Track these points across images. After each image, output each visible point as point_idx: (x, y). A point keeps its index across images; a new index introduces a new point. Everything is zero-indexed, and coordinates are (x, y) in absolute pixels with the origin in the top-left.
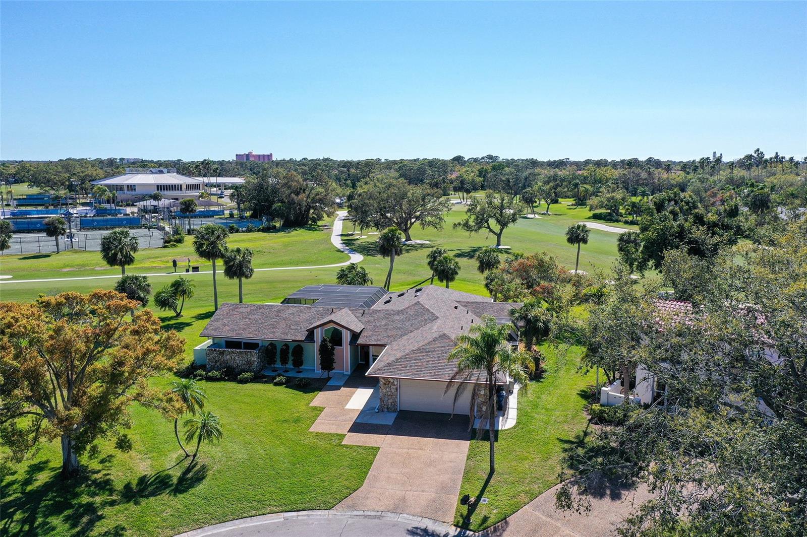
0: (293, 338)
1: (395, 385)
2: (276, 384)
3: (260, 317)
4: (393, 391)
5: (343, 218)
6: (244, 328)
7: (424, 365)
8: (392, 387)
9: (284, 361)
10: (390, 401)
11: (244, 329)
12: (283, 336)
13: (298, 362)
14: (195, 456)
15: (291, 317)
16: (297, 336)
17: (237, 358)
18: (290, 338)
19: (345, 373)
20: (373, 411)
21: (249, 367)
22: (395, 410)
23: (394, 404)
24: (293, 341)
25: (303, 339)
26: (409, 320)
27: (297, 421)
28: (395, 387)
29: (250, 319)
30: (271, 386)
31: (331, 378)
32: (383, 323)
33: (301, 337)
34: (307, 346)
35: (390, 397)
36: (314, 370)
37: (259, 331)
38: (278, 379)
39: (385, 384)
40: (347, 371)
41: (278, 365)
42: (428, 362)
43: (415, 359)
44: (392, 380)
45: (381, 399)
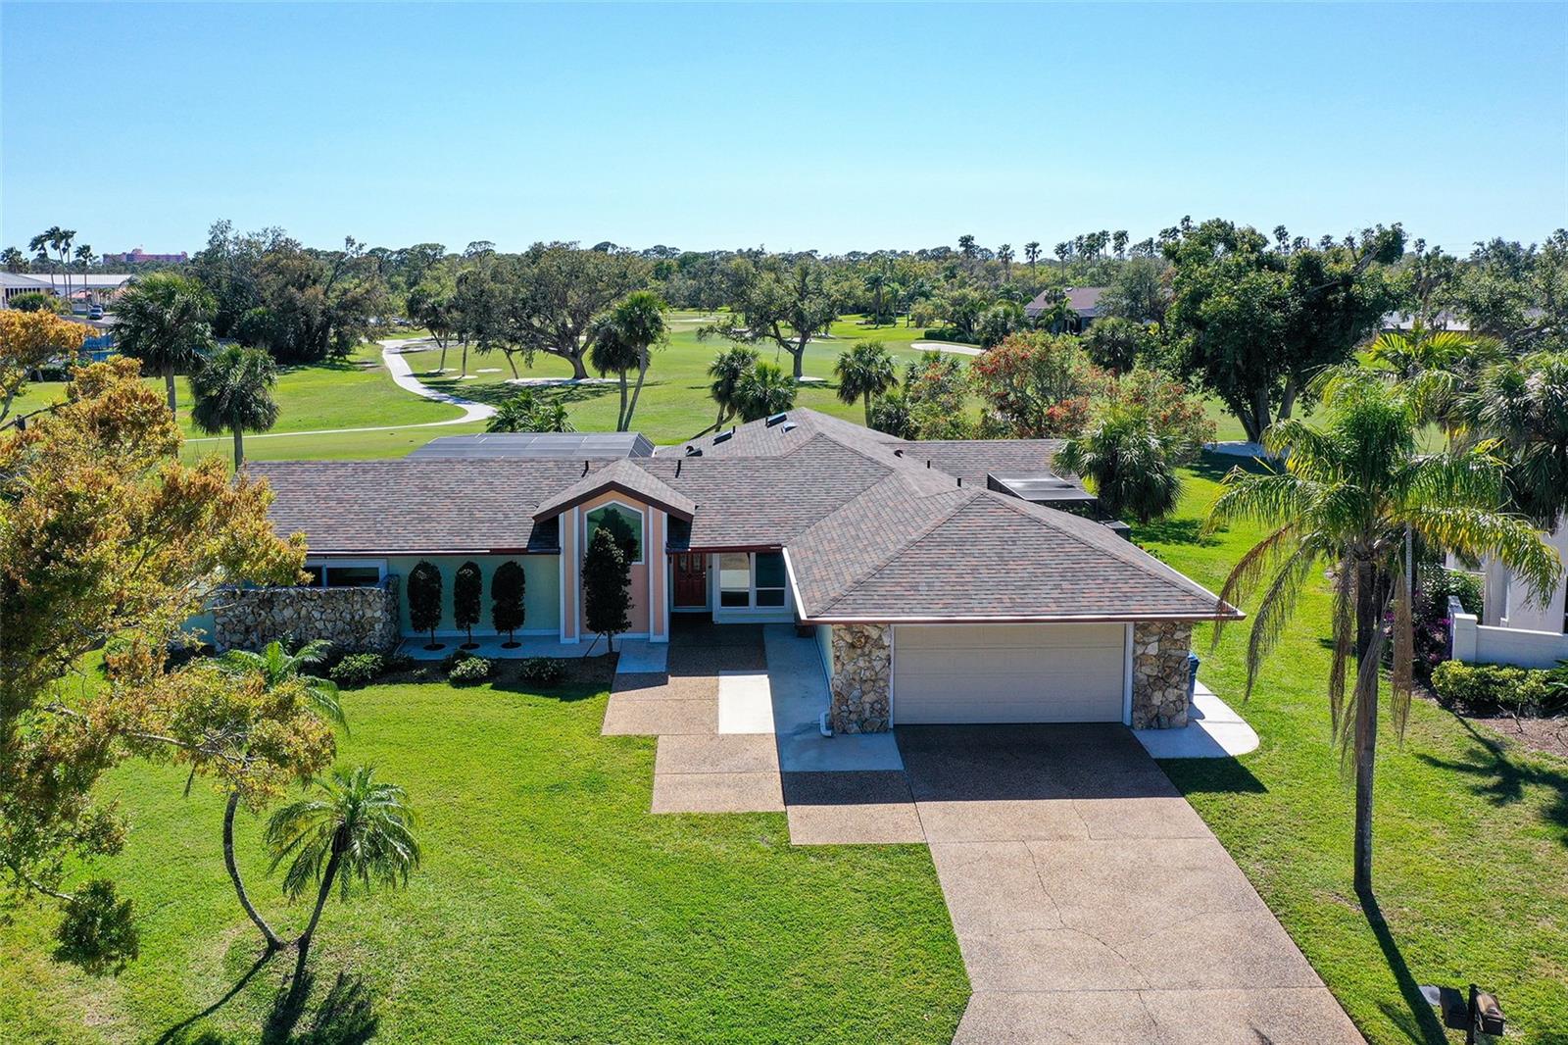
0: (492, 544)
1: (883, 648)
2: (460, 682)
3: (372, 494)
4: (878, 665)
5: (399, 350)
6: (330, 526)
7: (968, 578)
8: (876, 653)
9: (466, 613)
10: (869, 698)
11: (329, 529)
12: (457, 540)
13: (510, 615)
14: (303, 944)
15: (469, 490)
16: (501, 538)
17: (317, 615)
18: (480, 541)
19: (653, 639)
20: (814, 735)
21: (358, 640)
22: (883, 729)
23: (881, 707)
24: (495, 552)
25: (524, 543)
26: (815, 480)
27: (595, 784)
28: (883, 654)
29: (340, 501)
30: (442, 691)
31: (618, 654)
32: (745, 492)
33: (517, 537)
34: (536, 569)
35: (867, 687)
36: (559, 636)
37: (379, 532)
38: (463, 668)
39: (852, 646)
40: (659, 632)
41: (447, 628)
42: (975, 570)
43: (934, 565)
44: (874, 633)
45: (838, 694)
